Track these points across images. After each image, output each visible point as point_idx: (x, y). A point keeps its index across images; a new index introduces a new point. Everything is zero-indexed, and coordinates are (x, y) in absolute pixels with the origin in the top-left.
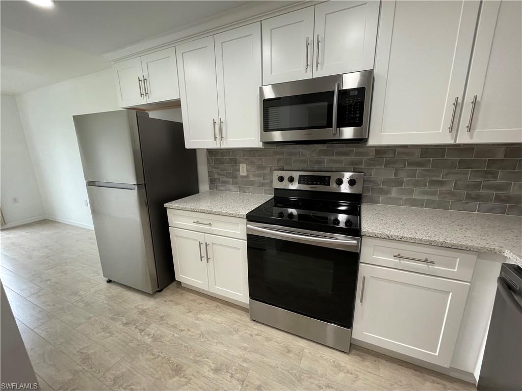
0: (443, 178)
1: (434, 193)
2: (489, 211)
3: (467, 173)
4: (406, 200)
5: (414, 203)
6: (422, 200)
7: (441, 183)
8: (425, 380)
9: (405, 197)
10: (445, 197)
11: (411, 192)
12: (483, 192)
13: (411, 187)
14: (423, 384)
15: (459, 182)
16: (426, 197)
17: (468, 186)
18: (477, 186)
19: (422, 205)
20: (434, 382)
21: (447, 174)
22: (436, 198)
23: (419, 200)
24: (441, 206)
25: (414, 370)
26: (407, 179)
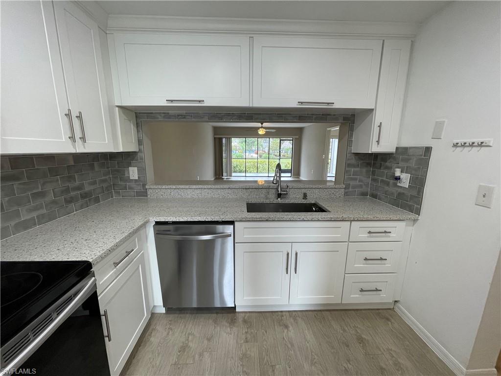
0: (42, 189)
1: (40, 207)
2: (82, 207)
3: (57, 180)
4: (16, 225)
5: (25, 225)
6: (33, 219)
7: (42, 194)
8: (148, 341)
9: (13, 223)
10: (51, 208)
11: (17, 214)
12: (73, 194)
13: (16, 208)
14: (151, 344)
15: (55, 190)
16: (34, 214)
17: (62, 192)
18: (67, 190)
19: (35, 225)
20: (150, 335)
21: (44, 184)
22: (44, 211)
23: (30, 219)
24: (51, 217)
25: (140, 347)
26: (7, 199)
